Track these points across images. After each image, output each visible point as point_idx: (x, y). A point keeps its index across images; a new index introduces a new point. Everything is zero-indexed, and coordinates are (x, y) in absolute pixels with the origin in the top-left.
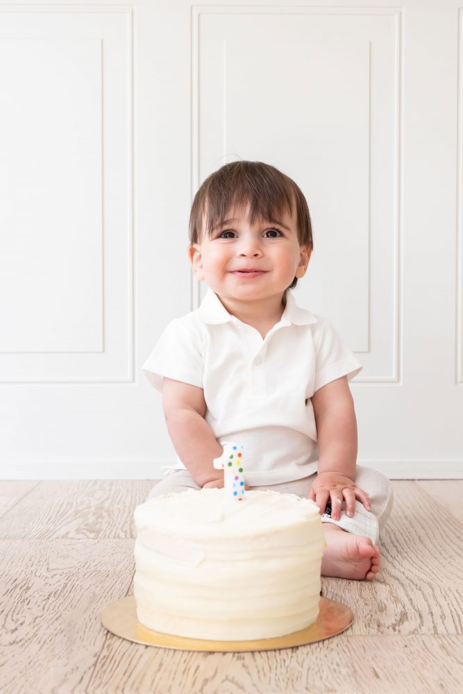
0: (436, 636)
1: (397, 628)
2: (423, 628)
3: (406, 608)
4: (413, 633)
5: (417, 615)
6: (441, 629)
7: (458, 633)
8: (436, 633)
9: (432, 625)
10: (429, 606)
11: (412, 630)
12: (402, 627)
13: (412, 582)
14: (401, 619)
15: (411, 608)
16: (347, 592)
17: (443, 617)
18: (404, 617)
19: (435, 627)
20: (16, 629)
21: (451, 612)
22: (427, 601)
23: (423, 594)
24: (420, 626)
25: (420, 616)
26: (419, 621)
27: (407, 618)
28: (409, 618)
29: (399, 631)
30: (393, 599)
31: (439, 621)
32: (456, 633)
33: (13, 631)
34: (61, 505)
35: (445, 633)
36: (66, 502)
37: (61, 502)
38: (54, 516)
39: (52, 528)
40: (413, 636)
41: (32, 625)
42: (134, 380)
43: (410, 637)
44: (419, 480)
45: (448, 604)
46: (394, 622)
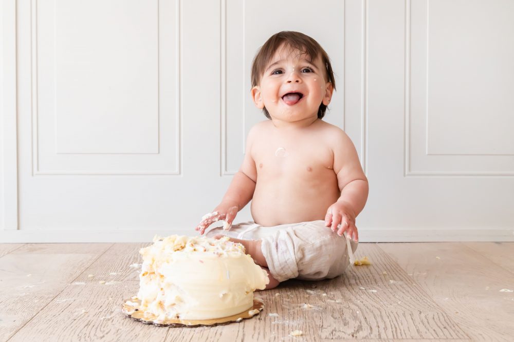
0: (380, 340)
1: (355, 335)
2: (372, 335)
3: (362, 323)
4: (365, 338)
5: (369, 328)
6: (383, 335)
7: (394, 338)
8: (380, 338)
9: (378, 333)
10: (377, 322)
11: (365, 336)
12: (358, 335)
13: (368, 308)
14: (358, 330)
15: (365, 323)
16: (323, 313)
17: (386, 328)
18: (360, 328)
19: (379, 335)
20: (103, 336)
21: (391, 325)
22: (376, 319)
23: (374, 315)
24: (370, 334)
25: (371, 328)
26: (369, 331)
27: (362, 330)
28: (363, 330)
29: (356, 337)
30: (353, 318)
31: (382, 331)
32: (392, 337)
33: (101, 338)
34: (130, 259)
35: (386, 337)
36: (133, 257)
37: (129, 258)
38: (125, 266)
39: (124, 274)
40: (365, 340)
41: (116, 334)
42: (180, 173)
43: (363, 340)
44: (379, 243)
45: (390, 321)
46: (353, 331)
